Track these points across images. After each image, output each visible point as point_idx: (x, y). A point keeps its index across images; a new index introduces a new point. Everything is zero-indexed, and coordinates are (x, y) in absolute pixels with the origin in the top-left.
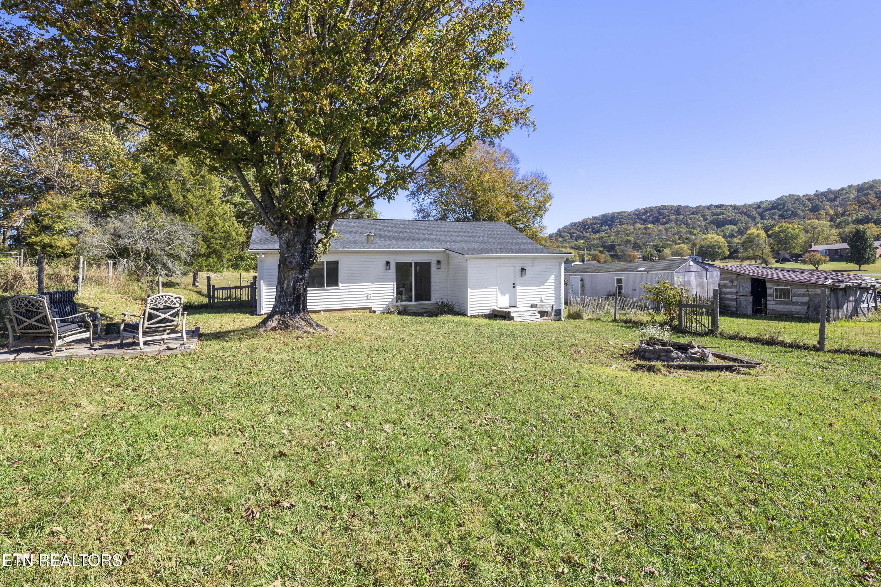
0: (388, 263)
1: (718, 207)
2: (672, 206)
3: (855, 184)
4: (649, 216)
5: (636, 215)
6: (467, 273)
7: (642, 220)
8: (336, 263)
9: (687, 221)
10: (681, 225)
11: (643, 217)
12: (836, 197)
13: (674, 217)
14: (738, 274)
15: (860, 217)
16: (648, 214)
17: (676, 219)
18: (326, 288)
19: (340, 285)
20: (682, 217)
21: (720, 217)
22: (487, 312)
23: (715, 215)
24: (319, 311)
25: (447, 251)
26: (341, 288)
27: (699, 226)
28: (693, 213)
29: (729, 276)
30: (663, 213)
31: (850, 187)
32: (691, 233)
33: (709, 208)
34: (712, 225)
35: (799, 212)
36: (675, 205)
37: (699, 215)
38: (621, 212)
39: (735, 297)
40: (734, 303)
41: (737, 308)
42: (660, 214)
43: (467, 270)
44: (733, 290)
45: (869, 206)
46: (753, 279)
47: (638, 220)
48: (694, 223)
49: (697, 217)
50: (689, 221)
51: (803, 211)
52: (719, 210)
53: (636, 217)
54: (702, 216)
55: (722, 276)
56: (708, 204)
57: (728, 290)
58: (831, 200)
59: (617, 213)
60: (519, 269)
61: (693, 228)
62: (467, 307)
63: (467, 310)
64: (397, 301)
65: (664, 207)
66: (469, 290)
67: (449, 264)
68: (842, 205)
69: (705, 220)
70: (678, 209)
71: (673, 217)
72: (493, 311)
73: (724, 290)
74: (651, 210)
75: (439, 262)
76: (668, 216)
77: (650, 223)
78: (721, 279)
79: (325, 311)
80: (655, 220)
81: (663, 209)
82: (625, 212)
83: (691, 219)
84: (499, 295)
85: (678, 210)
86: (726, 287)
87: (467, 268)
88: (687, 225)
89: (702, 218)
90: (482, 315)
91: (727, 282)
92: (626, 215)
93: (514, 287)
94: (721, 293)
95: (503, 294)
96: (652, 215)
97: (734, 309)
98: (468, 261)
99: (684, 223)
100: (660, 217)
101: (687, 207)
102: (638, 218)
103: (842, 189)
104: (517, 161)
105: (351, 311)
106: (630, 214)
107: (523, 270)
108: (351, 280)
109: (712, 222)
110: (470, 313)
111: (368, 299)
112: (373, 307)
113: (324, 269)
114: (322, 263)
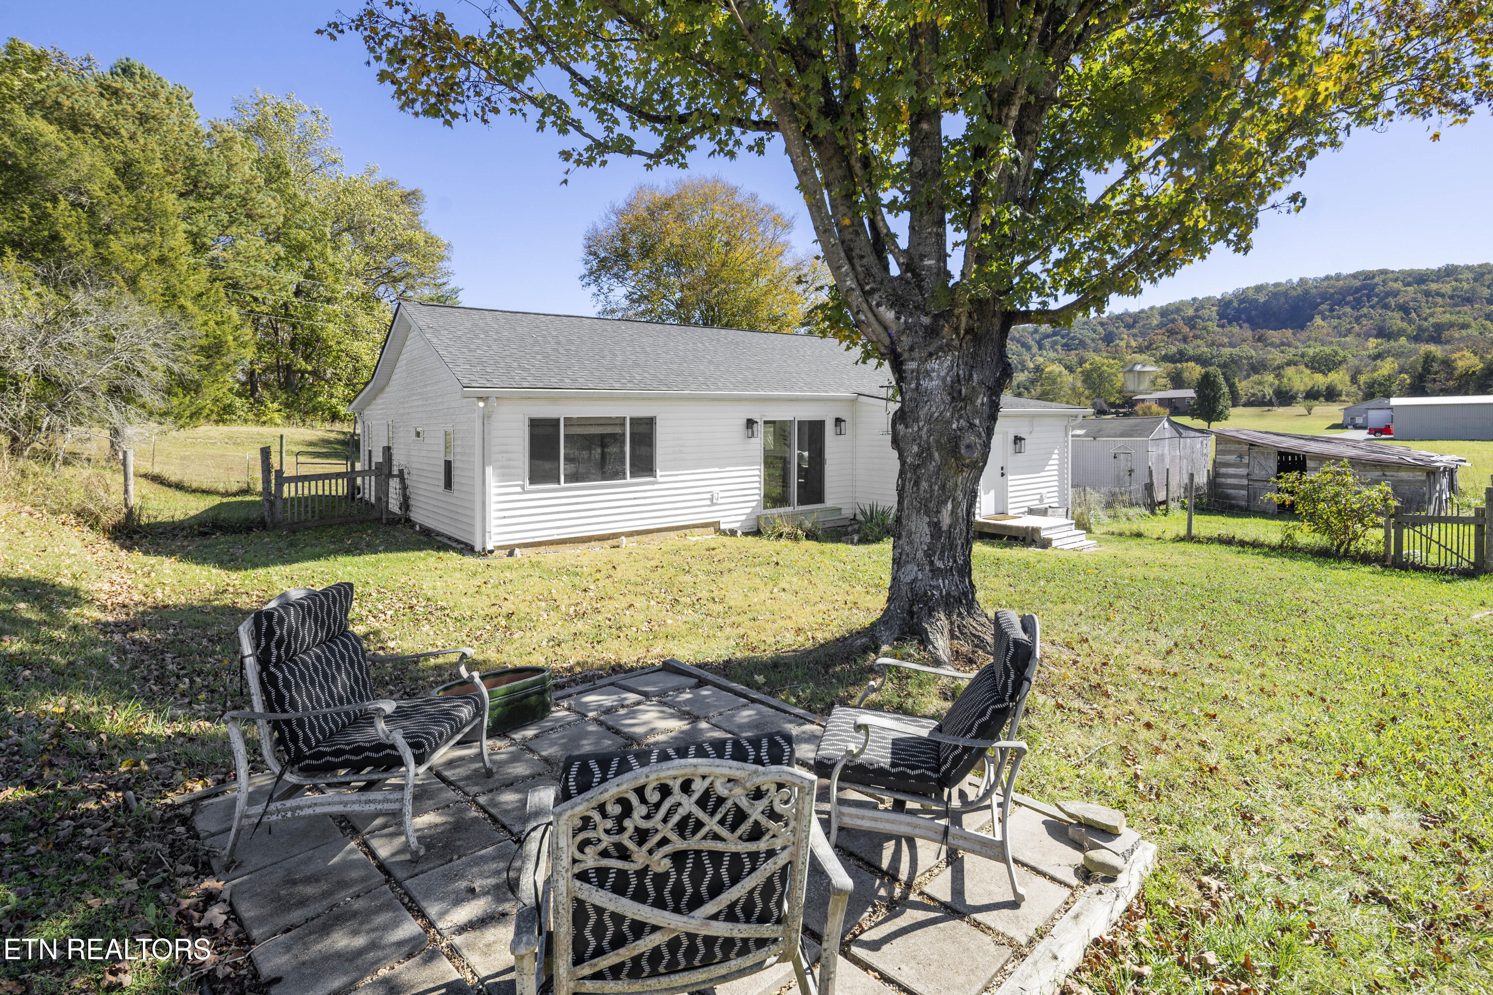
0: (750, 423)
3: (1158, 305)
8: (650, 422)
12: (1135, 322)
14: (1252, 445)
15: (1170, 353)
18: (629, 480)
19: (659, 473)
24: (616, 536)
26: (659, 479)
29: (1233, 447)
31: (1152, 308)
35: (1089, 341)
39: (1245, 482)
40: (1244, 492)
41: (1248, 501)
44: (1243, 471)
45: (1180, 337)
46: (1280, 454)
51: (1093, 340)
55: (1221, 447)
57: (1231, 471)
58: (1129, 327)
60: (1011, 438)
64: (765, 508)
67: (855, 426)
68: (1143, 334)
73: (1223, 470)
75: (838, 421)
78: (1218, 452)
79: (630, 534)
84: (982, 493)
86: (1227, 465)
91: (1232, 458)
93: (1003, 475)
94: (1217, 475)
95: (987, 490)
97: (1243, 503)
103: (1142, 311)
105: (681, 532)
107: (1018, 440)
108: (680, 464)
111: (713, 504)
112: (722, 520)
113: (624, 435)
114: (621, 422)
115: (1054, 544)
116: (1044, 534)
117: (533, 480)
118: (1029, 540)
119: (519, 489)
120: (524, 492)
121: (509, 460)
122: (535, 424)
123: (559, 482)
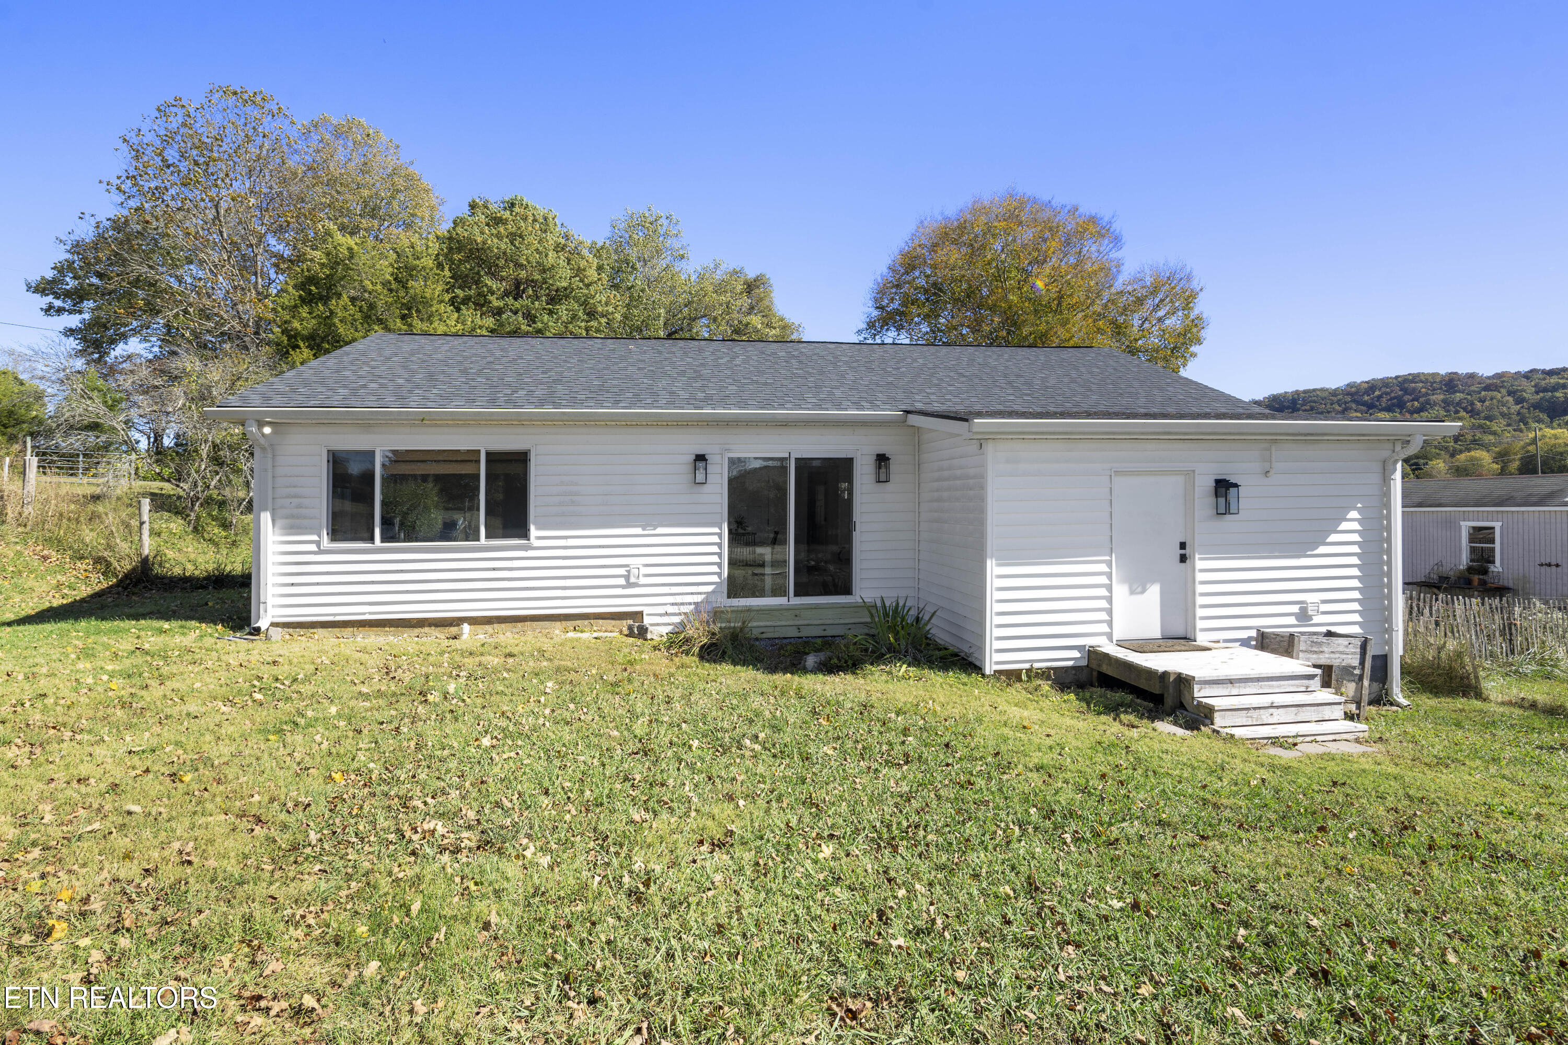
0: (701, 461)
1: (1551, 373)
2: (1434, 375)
4: (1379, 397)
5: (1349, 394)
6: (982, 499)
7: (1364, 404)
8: (521, 459)
9: (1472, 404)
10: (1457, 412)
11: (1366, 398)
13: (1442, 397)
16: (1377, 393)
17: (1444, 401)
18: (483, 541)
19: (534, 532)
20: (1459, 396)
21: (1558, 394)
22: (1069, 658)
23: (1545, 390)
24: (457, 622)
25: (913, 419)
26: (535, 542)
27: (1503, 415)
28: (1487, 388)
30: (1414, 389)
32: (1486, 430)
33: (1529, 375)
34: (1537, 413)
36: (1443, 372)
37: (1504, 391)
38: (1314, 390)
42: (1406, 391)
43: (982, 487)
47: (1354, 406)
48: (1490, 409)
49: (1499, 396)
50: (1479, 405)
52: (1554, 380)
53: (1349, 399)
54: (1510, 393)
56: (1525, 368)
59: (1305, 392)
60: (1208, 483)
61: (1489, 418)
62: (982, 636)
63: (982, 649)
64: (732, 595)
65: (1415, 378)
66: (990, 564)
67: (919, 466)
69: (1519, 401)
70: (1451, 380)
71: (1439, 397)
72: (1093, 655)
74: (1385, 383)
75: (882, 460)
76: (1427, 394)
77: (1381, 410)
79: (473, 621)
80: (1393, 405)
81: (1412, 381)
82: (1322, 390)
83: (1482, 401)
84: (1120, 591)
85: (1451, 383)
87: (982, 476)
88: (1473, 413)
89: (1510, 399)
90: (1044, 674)
92: (1325, 394)
93: (1183, 559)
95: (1138, 586)
96: (1387, 394)
98: (989, 448)
99: (1465, 409)
100: (1407, 398)
101: (1472, 376)
102: (1354, 401)
104: (1117, 241)
105: (570, 624)
106: (1334, 393)
107: (1223, 487)
109: (1537, 406)
110: (993, 661)
111: (629, 585)
112: (646, 610)
113: (477, 477)
114: (472, 457)
115: (1219, 721)
116: (1201, 694)
117: (335, 535)
118: (1169, 701)
119: (313, 548)
120: (320, 552)
121: (299, 506)
122: (337, 461)
123: (371, 539)
